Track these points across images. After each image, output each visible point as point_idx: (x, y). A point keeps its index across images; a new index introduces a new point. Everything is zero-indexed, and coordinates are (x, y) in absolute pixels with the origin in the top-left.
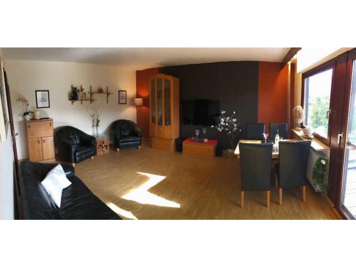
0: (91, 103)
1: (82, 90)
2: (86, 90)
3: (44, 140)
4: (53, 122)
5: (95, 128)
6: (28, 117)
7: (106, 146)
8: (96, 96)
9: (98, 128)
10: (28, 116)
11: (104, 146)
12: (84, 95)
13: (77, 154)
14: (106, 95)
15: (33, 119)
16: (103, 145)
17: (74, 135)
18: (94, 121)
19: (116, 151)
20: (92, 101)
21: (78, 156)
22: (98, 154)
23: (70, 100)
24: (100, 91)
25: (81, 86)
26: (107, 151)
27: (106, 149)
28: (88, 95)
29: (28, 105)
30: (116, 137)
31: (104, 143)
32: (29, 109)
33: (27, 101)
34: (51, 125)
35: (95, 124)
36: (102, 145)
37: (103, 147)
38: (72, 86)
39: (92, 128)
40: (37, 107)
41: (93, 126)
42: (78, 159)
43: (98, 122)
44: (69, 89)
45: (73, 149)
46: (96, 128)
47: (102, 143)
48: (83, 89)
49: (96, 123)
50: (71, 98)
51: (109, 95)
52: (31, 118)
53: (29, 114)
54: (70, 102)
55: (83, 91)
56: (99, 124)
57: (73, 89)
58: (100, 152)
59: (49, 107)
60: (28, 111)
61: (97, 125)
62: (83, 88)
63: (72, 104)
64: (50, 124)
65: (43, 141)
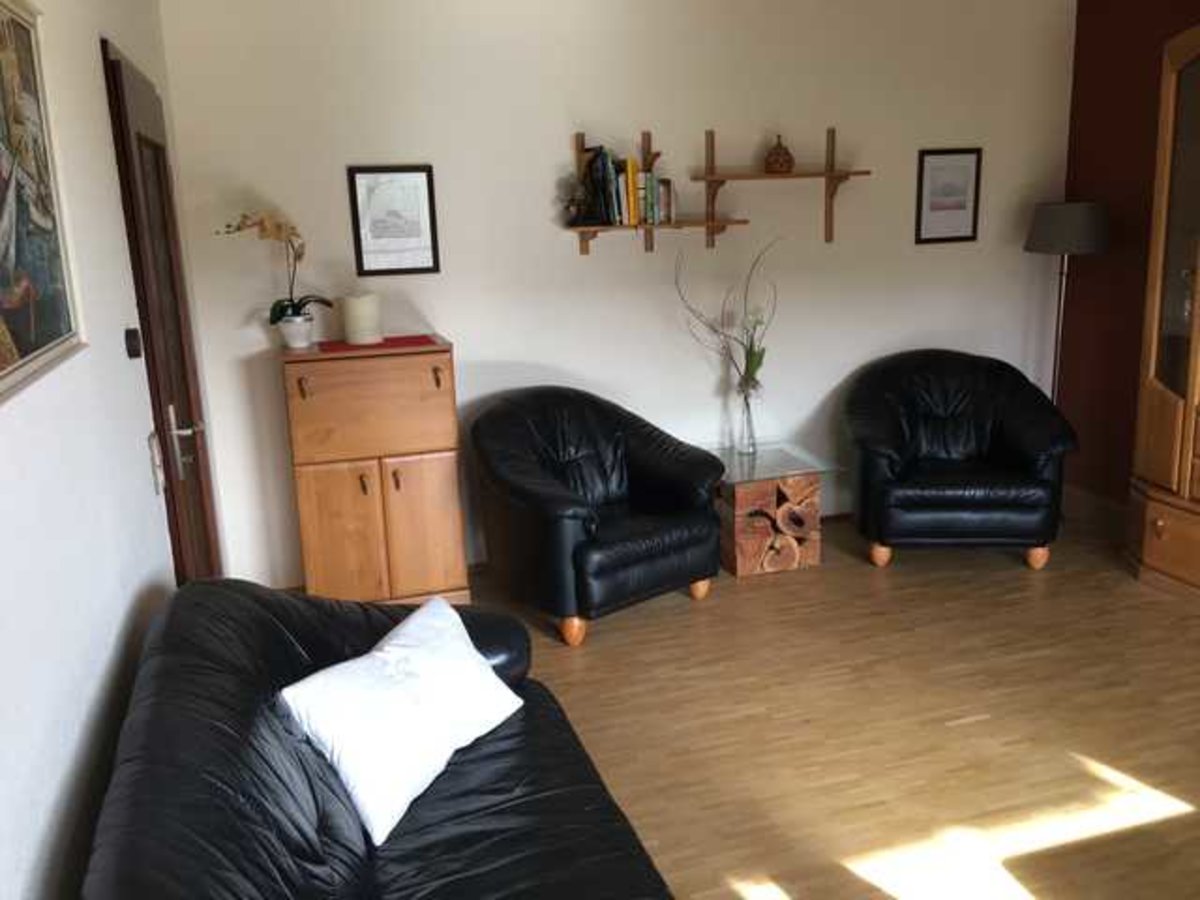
0: (711, 244)
1: (649, 159)
2: (679, 160)
3: (395, 474)
4: (451, 360)
5: (736, 401)
6: (302, 333)
7: (797, 521)
8: (745, 196)
9: (752, 401)
10: (299, 320)
11: (780, 523)
12: (662, 189)
13: (596, 557)
14: (821, 183)
15: (337, 345)
16: (780, 514)
17: (595, 446)
18: (728, 357)
19: (868, 559)
20: (715, 224)
21: (601, 572)
22: (743, 567)
23: (571, 223)
24: (776, 161)
25: (647, 137)
26: (802, 555)
27: (800, 541)
28: (690, 193)
29: (299, 256)
30: (867, 469)
31: (782, 498)
32: (310, 279)
33: (293, 231)
34: (438, 382)
35: (736, 379)
36: (771, 512)
37: (777, 530)
38: (580, 139)
39: (718, 402)
40: (362, 272)
41: (724, 389)
42: (596, 587)
43: (754, 358)
44: (563, 160)
45: (571, 531)
46: (740, 400)
47: (774, 499)
48: (658, 155)
49: (742, 369)
50: (573, 209)
51: (842, 188)
52: (317, 338)
53: (312, 308)
54: (572, 236)
55: (658, 163)
56: (760, 375)
57: (589, 155)
58: (755, 559)
59: (435, 268)
60: (298, 295)
61: (748, 382)
62: (655, 147)
63: (584, 250)
64: (436, 371)
65: (391, 482)
